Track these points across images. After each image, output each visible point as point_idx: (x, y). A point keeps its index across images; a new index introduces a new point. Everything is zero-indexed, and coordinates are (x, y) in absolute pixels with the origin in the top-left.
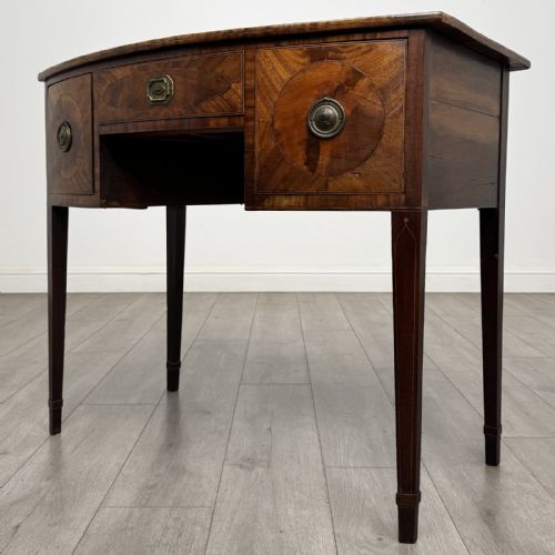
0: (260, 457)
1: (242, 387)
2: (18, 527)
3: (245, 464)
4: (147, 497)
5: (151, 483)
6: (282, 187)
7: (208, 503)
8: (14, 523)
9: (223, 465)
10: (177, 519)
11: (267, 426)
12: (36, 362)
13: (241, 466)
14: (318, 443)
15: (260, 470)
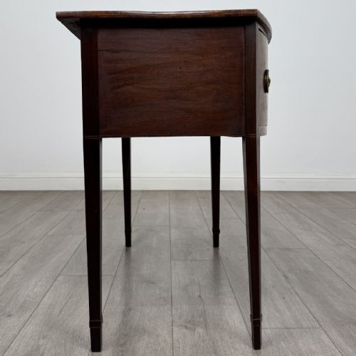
0: (198, 319)
1: (173, 262)
3: (189, 325)
5: (121, 341)
9: (172, 326)
11: (197, 294)
12: (23, 242)
13: (186, 327)
15: (200, 330)
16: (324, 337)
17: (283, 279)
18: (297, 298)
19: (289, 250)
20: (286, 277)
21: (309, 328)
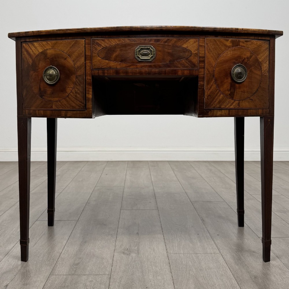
0: (133, 248)
1: (122, 211)
2: (7, 286)
3: (126, 252)
4: (75, 269)
5: (76, 262)
6: (218, 106)
7: (107, 273)
8: (5, 284)
9: (114, 252)
10: (91, 281)
11: (136, 232)
12: (12, 198)
13: (124, 253)
14: (163, 240)
15: (134, 255)
16: (221, 259)
17: (201, 222)
18: (208, 235)
19: (210, 202)
20: (203, 220)
21: (211, 253)
